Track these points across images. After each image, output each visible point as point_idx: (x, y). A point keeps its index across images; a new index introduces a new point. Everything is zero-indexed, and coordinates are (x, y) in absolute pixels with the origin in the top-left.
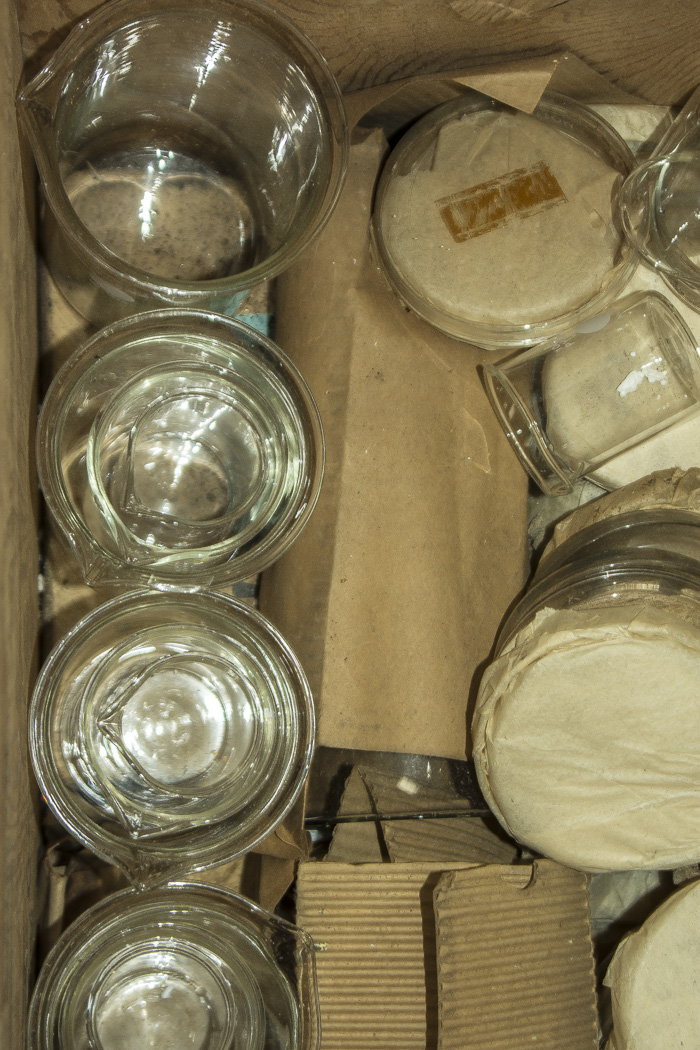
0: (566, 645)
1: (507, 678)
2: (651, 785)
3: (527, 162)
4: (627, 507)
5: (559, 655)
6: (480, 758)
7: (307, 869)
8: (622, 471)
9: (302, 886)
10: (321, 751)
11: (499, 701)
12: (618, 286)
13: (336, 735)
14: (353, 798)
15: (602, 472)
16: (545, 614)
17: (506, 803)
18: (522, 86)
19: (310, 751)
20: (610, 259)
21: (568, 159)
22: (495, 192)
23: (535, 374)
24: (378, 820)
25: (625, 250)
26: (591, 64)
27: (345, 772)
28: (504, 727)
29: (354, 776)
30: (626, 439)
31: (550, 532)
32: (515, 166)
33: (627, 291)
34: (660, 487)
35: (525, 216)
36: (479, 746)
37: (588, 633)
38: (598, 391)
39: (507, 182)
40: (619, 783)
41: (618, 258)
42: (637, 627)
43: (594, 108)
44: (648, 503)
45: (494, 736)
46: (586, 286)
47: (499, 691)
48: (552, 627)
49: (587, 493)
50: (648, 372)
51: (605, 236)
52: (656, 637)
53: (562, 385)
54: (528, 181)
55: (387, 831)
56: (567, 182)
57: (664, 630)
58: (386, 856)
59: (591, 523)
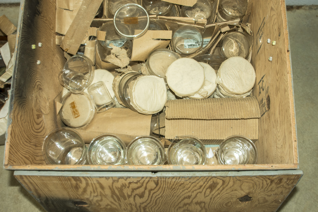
0: (135, 101)
1: (139, 109)
2: (155, 90)
3: (69, 106)
4: (117, 94)
5: (136, 102)
6: (151, 113)
7: (166, 138)
8: (112, 94)
9: (168, 138)
10: (150, 135)
11: (143, 110)
12: (87, 94)
13: (148, 134)
14: (157, 132)
15: (112, 97)
16: (131, 104)
17: (157, 110)
18: (59, 106)
19: (151, 136)
20: (83, 95)
21: (69, 101)
22: (73, 111)
23: (98, 106)
24: (160, 128)
25: (82, 93)
26: (56, 97)
27: (153, 133)
28: (146, 110)
29: (154, 132)
30: (108, 94)
31: (121, 104)
32: (70, 109)
33: (88, 93)
34: (115, 89)
35: (77, 107)
36: (149, 113)
37: (133, 97)
38: (102, 98)
39: (72, 109)
40: (154, 94)
41: (83, 94)
42: (133, 91)
43: (63, 97)
44: (117, 90)
45: (148, 111)
46: (87, 99)
47: (141, 110)
48: (133, 103)
49: (116, 100)
50: (99, 91)
51: (80, 96)
52: (134, 89)
53: (100, 102)
54: (72, 106)
55: (161, 127)
56: (72, 101)
57: (133, 87)
58: (165, 127)
59: (119, 98)
